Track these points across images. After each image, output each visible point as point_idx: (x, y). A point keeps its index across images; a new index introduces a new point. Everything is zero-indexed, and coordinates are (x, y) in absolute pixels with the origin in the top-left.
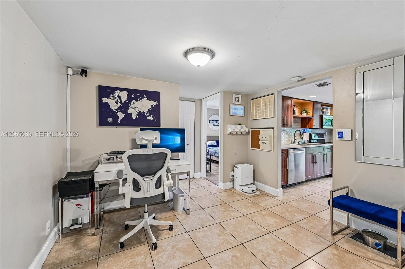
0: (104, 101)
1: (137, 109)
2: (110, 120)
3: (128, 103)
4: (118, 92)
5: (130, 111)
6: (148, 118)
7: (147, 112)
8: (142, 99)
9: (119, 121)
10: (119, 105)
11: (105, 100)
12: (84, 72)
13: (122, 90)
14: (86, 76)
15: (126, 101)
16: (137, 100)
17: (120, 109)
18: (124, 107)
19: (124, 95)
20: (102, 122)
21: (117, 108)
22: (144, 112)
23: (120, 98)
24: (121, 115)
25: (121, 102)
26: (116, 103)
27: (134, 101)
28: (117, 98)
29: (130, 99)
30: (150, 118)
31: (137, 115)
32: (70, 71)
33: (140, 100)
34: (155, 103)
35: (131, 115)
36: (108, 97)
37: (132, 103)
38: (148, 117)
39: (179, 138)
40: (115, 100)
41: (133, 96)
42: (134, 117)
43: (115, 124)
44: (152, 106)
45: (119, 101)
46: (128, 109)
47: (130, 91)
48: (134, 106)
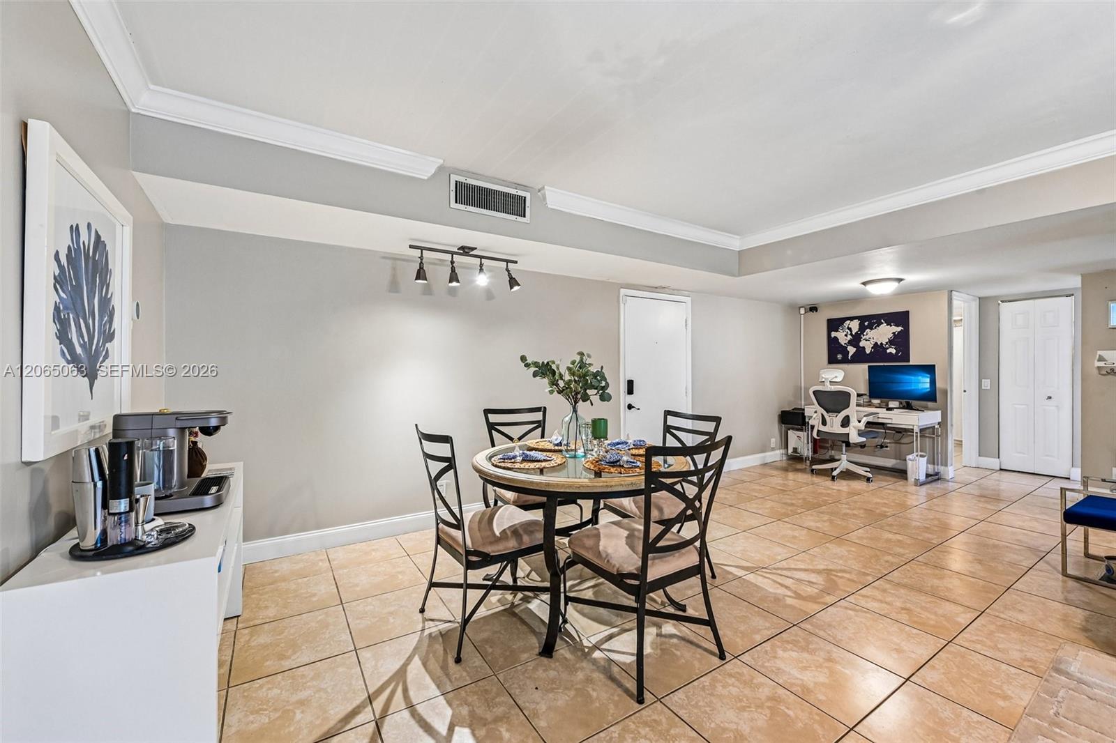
0: (833, 336)
1: (871, 340)
2: (840, 357)
3: (860, 335)
4: (848, 322)
5: (862, 344)
6: (888, 351)
7: (887, 343)
8: (878, 326)
9: (849, 358)
10: (849, 337)
11: (833, 334)
12: (813, 309)
13: (851, 319)
14: (816, 311)
15: (857, 332)
16: (872, 329)
17: (850, 343)
18: (855, 340)
19: (855, 326)
20: (832, 360)
21: (847, 342)
22: (882, 344)
23: (850, 329)
24: (852, 350)
25: (851, 334)
26: (846, 335)
27: (868, 330)
28: (847, 330)
29: (862, 329)
30: (892, 350)
31: (872, 348)
32: (802, 311)
33: (875, 328)
34: (900, 329)
35: (864, 348)
36: (837, 331)
37: (865, 333)
38: (888, 349)
39: (928, 380)
40: (845, 333)
41: (866, 324)
42: (868, 351)
43: (845, 361)
44: (894, 333)
45: (849, 333)
46: (861, 341)
47: (862, 319)
48: (867, 337)
